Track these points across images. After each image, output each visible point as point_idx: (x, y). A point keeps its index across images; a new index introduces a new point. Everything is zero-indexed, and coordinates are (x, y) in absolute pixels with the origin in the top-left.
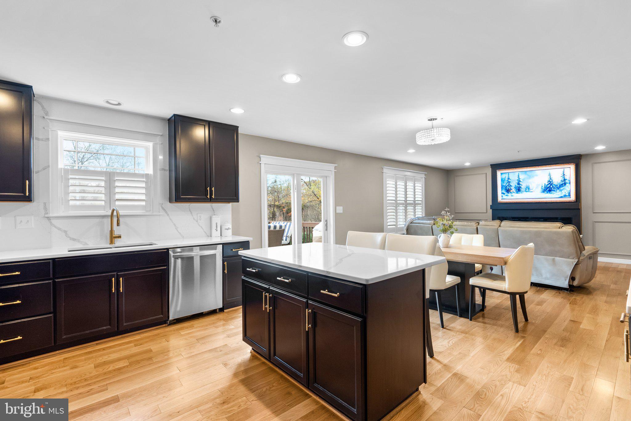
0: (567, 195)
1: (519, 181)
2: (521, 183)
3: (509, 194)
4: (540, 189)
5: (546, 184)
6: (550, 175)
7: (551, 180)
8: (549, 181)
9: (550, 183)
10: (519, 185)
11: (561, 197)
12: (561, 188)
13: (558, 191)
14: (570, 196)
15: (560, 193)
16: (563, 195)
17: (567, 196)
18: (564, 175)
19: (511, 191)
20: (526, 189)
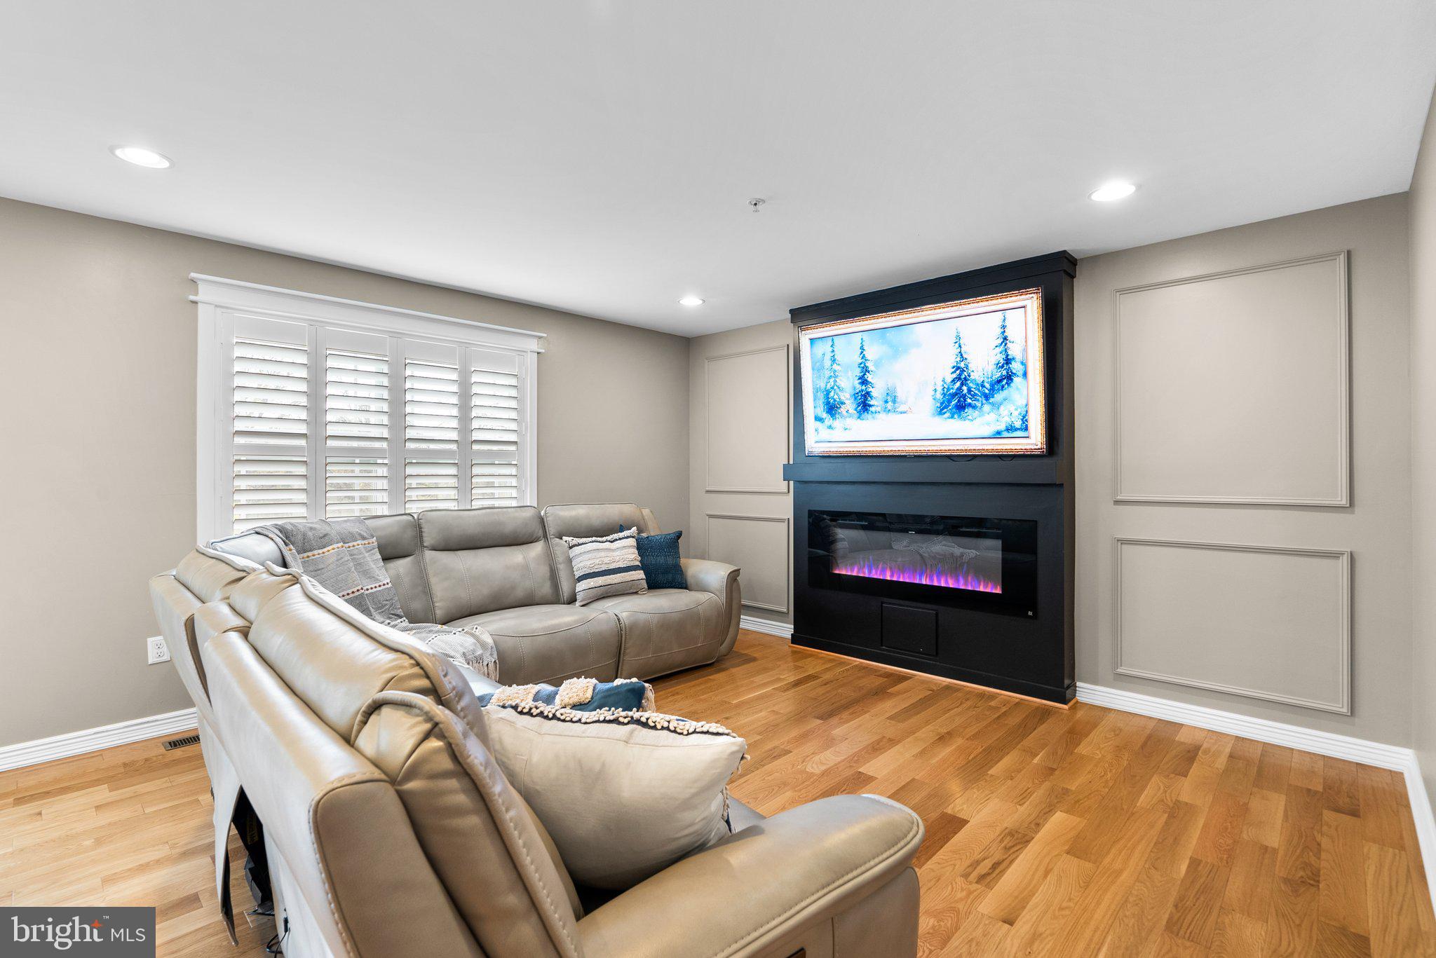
0: (1018, 424)
1: (866, 370)
2: (869, 377)
3: (838, 423)
4: (928, 403)
5: (949, 378)
6: (958, 342)
7: (962, 365)
8: (958, 368)
9: (961, 373)
10: (864, 387)
11: (998, 435)
12: (998, 397)
13: (987, 408)
14: (1026, 429)
15: (992, 417)
16: (1002, 427)
17: (1017, 429)
18: (1005, 338)
19: (843, 410)
20: (886, 402)
